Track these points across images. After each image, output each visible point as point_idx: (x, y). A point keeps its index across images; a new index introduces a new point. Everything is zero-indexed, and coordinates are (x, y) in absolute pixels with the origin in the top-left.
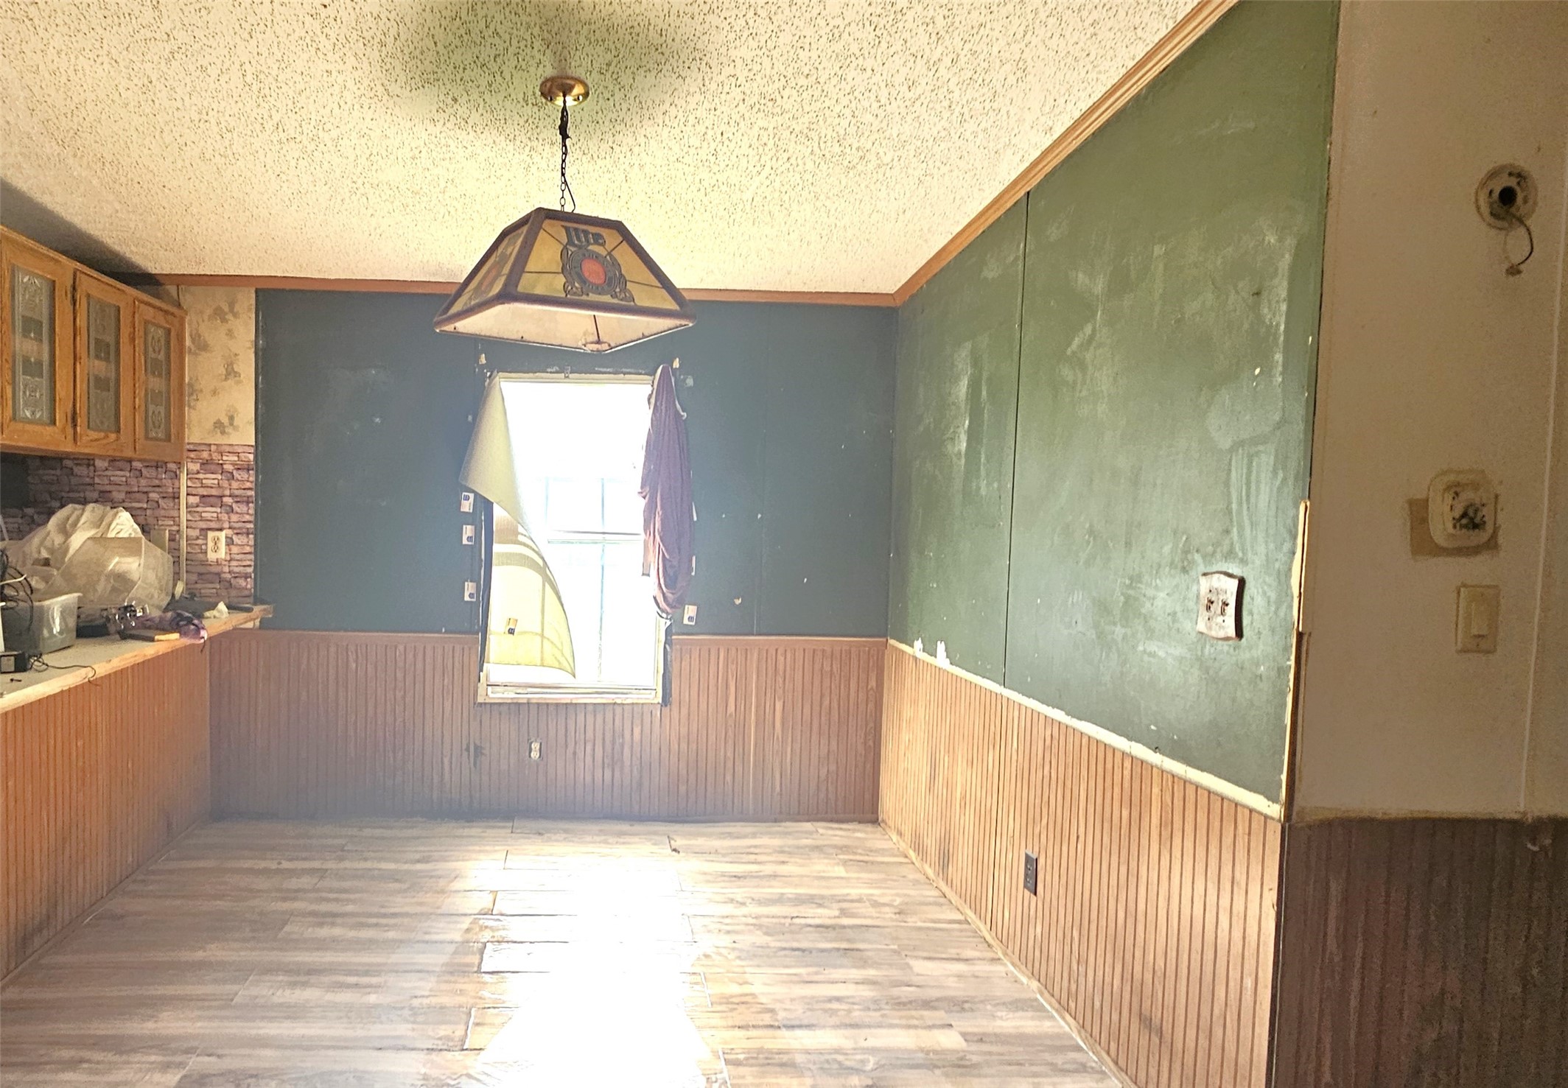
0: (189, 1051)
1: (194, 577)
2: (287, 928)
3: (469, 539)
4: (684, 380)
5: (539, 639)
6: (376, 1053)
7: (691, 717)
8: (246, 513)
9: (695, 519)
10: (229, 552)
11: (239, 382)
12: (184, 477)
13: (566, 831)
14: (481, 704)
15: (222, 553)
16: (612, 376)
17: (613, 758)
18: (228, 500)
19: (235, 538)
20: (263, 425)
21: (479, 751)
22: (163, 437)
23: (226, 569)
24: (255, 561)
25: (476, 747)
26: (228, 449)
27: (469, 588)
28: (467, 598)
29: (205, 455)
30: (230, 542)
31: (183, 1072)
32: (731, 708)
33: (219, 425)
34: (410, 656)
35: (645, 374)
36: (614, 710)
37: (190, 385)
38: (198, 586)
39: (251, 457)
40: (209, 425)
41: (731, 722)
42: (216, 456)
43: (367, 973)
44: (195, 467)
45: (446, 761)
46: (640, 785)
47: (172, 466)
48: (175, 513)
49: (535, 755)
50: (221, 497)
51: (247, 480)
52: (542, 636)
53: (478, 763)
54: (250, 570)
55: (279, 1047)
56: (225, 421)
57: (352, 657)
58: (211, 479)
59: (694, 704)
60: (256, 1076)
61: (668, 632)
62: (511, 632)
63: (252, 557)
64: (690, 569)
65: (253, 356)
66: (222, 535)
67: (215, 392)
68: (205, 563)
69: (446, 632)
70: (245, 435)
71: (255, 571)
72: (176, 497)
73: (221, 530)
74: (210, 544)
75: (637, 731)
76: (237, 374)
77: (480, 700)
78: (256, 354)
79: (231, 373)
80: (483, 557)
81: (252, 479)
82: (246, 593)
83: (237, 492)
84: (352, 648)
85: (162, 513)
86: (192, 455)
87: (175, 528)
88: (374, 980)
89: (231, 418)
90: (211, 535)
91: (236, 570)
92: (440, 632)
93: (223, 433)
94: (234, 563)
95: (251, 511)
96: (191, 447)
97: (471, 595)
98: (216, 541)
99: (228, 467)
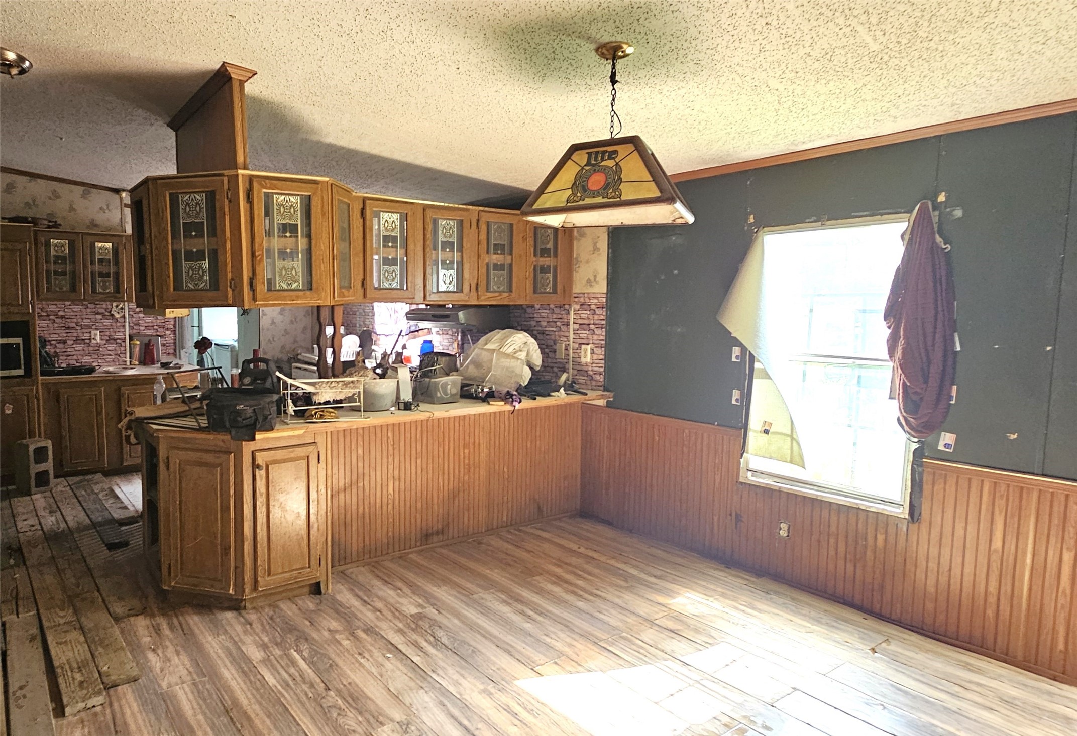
0: (433, 605)
1: (575, 372)
2: (537, 578)
3: (737, 357)
4: (950, 213)
5: (789, 439)
6: (494, 647)
7: (944, 540)
8: (601, 334)
9: (959, 349)
10: (592, 359)
11: (599, 254)
12: (572, 313)
13: (793, 599)
14: (742, 483)
15: (588, 359)
16: (868, 218)
17: (855, 556)
18: (592, 327)
19: (595, 349)
20: (612, 281)
21: (738, 518)
22: (551, 291)
23: (590, 369)
24: (605, 364)
25: (737, 515)
26: (593, 296)
27: (736, 394)
28: (734, 402)
29: (582, 300)
30: (593, 352)
31: (421, 611)
32: (997, 544)
33: (589, 281)
34: (693, 438)
35: (904, 213)
36: (858, 513)
37: (576, 258)
38: (577, 377)
39: (604, 300)
40: (584, 282)
41: (995, 558)
42: (587, 300)
43: (540, 614)
44: (578, 307)
45: (716, 519)
46: (882, 587)
47: (567, 307)
48: (567, 334)
49: (783, 533)
50: (589, 325)
51: (602, 314)
52: (792, 439)
53: (738, 526)
54: (602, 370)
55: (463, 622)
56: (592, 278)
57: (656, 433)
58: (585, 314)
59: (948, 529)
60: (440, 627)
61: (918, 455)
62: (766, 432)
63: (603, 362)
64: (951, 398)
65: (607, 237)
66: (589, 347)
67: (587, 262)
68: (580, 364)
69: (718, 425)
70: (601, 287)
71: (605, 371)
72: (568, 325)
73: (588, 344)
74: (583, 353)
75: (881, 538)
76: (598, 249)
77: (741, 480)
78: (608, 235)
79: (596, 249)
80: (747, 372)
81: (604, 314)
82: (600, 384)
83: (597, 322)
84: (656, 426)
85: (562, 334)
86: (576, 300)
87: (567, 343)
88: (539, 618)
89: (595, 276)
90: (583, 347)
91: (596, 369)
92: (714, 424)
93: (591, 286)
94: (594, 365)
95: (604, 334)
96: (576, 295)
97: (737, 400)
98: (586, 350)
99: (593, 307)
